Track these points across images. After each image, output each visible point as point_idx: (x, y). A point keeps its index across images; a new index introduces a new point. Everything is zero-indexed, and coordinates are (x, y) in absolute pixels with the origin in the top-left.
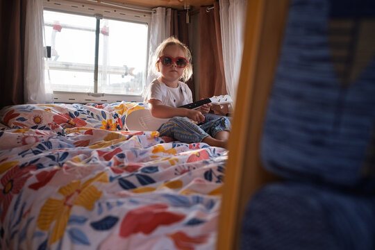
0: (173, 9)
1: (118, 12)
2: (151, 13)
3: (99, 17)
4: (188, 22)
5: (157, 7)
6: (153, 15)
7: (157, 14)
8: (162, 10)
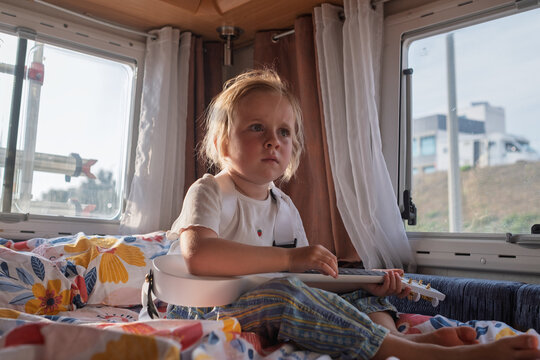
0: (195, 36)
1: (73, 29)
2: (145, 40)
3: (25, 33)
4: (228, 61)
5: (160, 28)
6: (150, 43)
7: (161, 41)
8: (173, 34)
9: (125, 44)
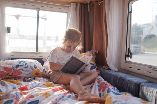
0: (81, 4)
2: (68, 7)
4: (89, 10)
5: (71, 3)
7: (71, 7)
8: (74, 5)
9: (63, 8)
